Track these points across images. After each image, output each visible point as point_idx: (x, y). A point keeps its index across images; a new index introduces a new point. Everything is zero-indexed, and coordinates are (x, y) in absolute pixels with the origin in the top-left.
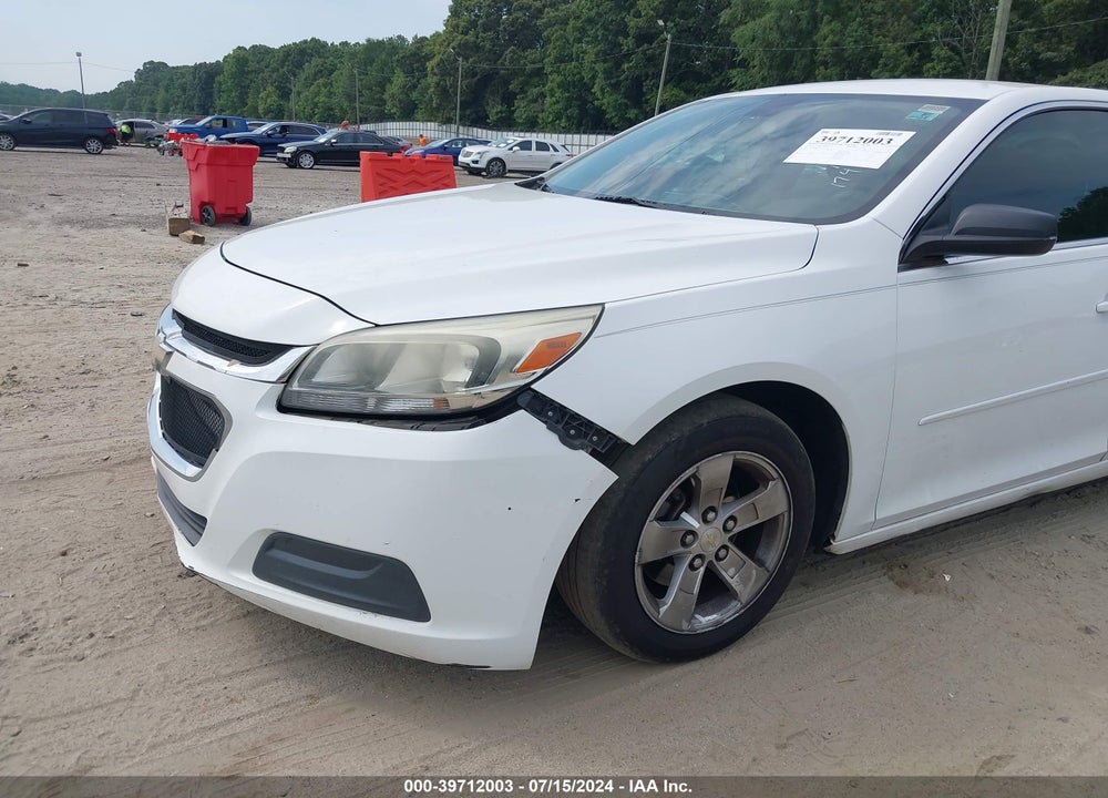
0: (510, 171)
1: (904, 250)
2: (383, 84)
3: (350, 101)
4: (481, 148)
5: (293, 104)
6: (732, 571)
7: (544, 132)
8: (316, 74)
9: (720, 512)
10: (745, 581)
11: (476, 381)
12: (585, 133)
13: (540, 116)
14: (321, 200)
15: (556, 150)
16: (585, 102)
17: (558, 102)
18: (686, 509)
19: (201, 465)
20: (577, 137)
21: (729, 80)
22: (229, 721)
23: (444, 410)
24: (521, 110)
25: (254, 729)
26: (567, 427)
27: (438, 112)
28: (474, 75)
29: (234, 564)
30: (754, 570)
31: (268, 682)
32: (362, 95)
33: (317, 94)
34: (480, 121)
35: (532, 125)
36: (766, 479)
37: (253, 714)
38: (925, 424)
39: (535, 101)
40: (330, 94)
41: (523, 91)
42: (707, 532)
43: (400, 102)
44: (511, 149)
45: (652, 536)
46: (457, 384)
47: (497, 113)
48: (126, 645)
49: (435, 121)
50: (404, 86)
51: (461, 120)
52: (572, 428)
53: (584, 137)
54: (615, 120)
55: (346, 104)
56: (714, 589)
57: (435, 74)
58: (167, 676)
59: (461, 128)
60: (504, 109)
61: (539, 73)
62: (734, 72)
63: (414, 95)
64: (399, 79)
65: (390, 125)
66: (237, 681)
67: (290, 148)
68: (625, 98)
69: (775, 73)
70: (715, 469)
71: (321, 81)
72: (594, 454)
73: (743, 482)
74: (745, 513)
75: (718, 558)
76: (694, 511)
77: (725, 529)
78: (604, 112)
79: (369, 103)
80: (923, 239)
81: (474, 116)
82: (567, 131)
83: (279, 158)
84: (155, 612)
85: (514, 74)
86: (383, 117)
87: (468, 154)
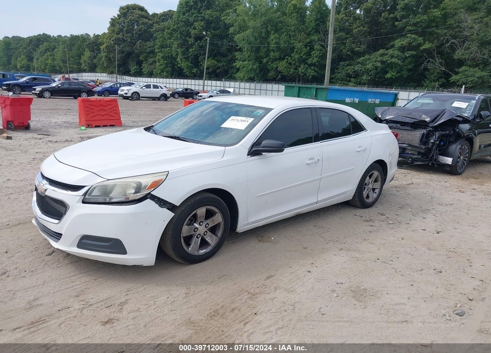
0: (142, 97)
1: (249, 152)
2: (80, 56)
3: (64, 63)
4: (128, 88)
5: (35, 64)
6: (209, 238)
7: (157, 78)
8: (46, 50)
9: (204, 222)
10: (212, 240)
11: (136, 192)
12: (175, 78)
13: (154, 70)
14: (58, 115)
15: (162, 88)
16: (174, 65)
17: (162, 65)
18: (195, 222)
19: (59, 220)
20: (171, 80)
21: (235, 57)
22: (73, 286)
23: (128, 200)
24: (146, 68)
25: (81, 287)
26: (160, 203)
27: (107, 68)
28: (123, 52)
29: (71, 245)
30: (214, 237)
31: (82, 277)
32: (70, 61)
33: (47, 59)
34: (127, 73)
35: (151, 75)
36: (216, 213)
37: (79, 284)
38: (259, 196)
39: (152, 64)
40: (53, 60)
41: (146, 60)
42: (201, 228)
43: (89, 64)
44: (142, 88)
45: (185, 230)
46: (131, 193)
47: (135, 69)
48: (37, 273)
49: (106, 73)
50: (90, 57)
51: (118, 72)
52: (162, 203)
53: (175, 80)
54: (187, 73)
55: (62, 64)
56: (204, 243)
57: (104, 52)
58: (52, 279)
59: (118, 76)
60: (138, 67)
61: (153, 52)
62: (237, 53)
63: (95, 61)
64: (87, 53)
65: (84, 74)
66: (73, 278)
67: (38, 89)
68: (192, 64)
69: (254, 54)
70: (201, 211)
71: (49, 53)
72: (168, 209)
73: (209, 214)
74: (211, 223)
75: (205, 235)
76: (197, 222)
77: (206, 227)
78: (183, 70)
79: (73, 64)
80: (254, 149)
81: (124, 70)
82: (167, 77)
83: (33, 93)
84: (43, 264)
85: (141, 53)
86: (80, 71)
87: (123, 90)
